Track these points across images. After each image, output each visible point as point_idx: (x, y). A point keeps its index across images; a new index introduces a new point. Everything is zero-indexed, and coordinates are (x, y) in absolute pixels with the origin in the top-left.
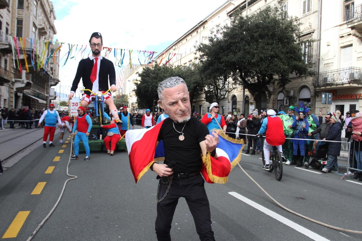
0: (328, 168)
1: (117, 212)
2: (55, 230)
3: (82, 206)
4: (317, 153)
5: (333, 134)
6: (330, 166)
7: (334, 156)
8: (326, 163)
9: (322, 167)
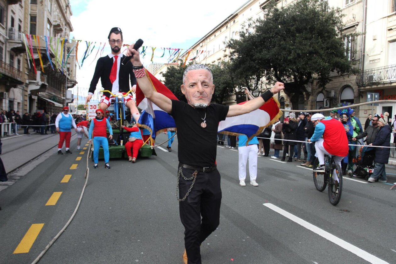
0: (375, 177)
1: (139, 225)
2: (71, 245)
3: (100, 218)
4: (362, 160)
5: (380, 139)
6: (377, 175)
7: (382, 163)
8: (373, 171)
9: (368, 176)
